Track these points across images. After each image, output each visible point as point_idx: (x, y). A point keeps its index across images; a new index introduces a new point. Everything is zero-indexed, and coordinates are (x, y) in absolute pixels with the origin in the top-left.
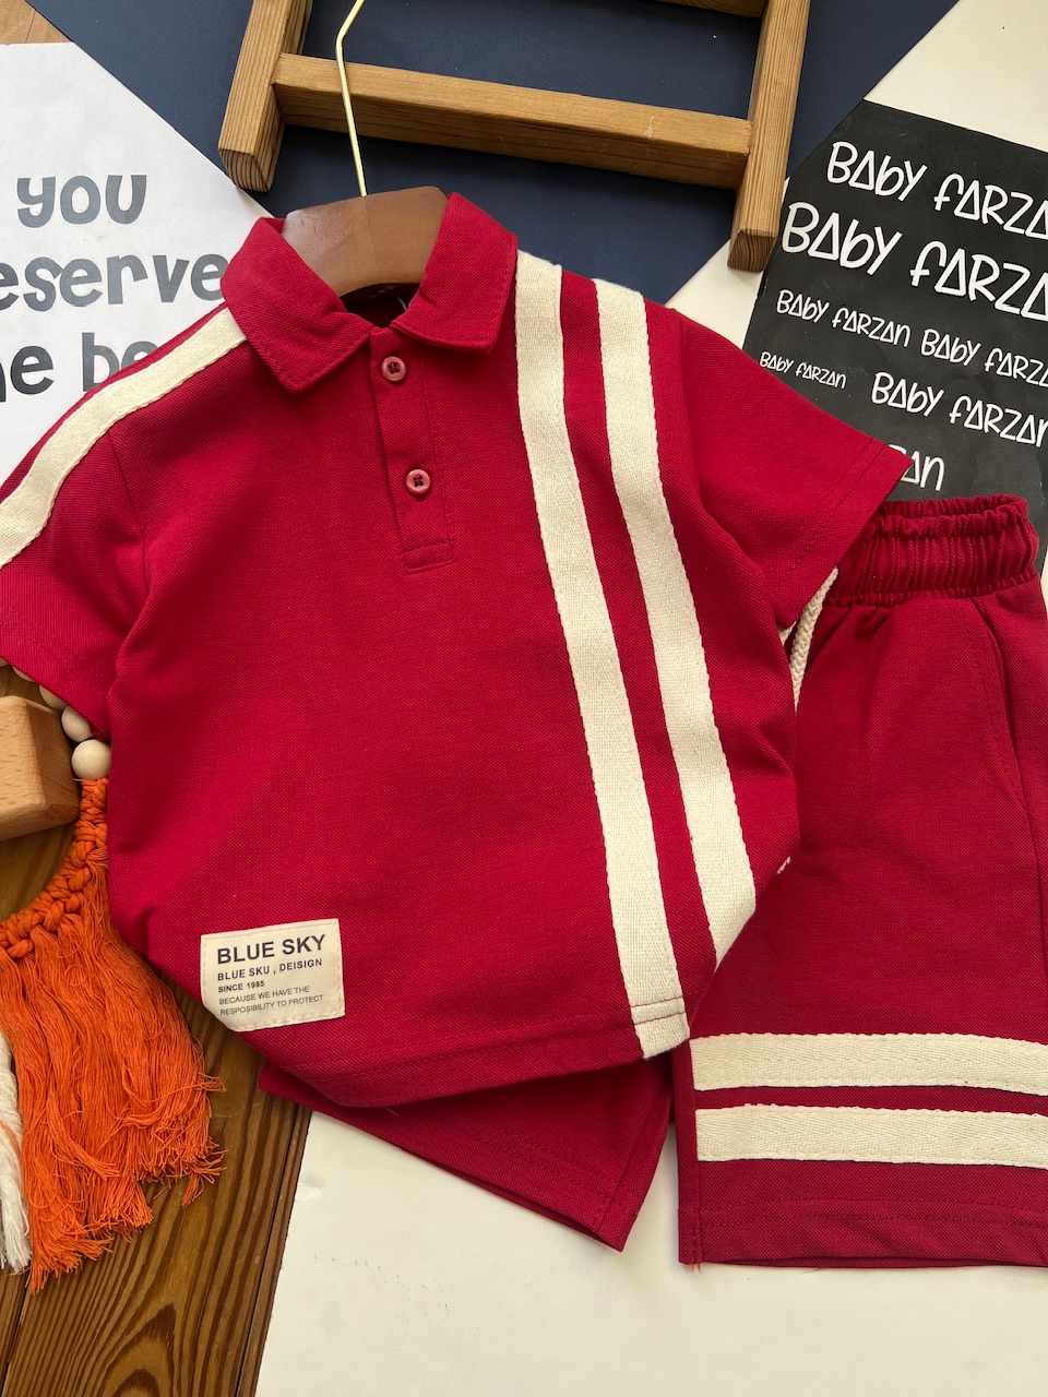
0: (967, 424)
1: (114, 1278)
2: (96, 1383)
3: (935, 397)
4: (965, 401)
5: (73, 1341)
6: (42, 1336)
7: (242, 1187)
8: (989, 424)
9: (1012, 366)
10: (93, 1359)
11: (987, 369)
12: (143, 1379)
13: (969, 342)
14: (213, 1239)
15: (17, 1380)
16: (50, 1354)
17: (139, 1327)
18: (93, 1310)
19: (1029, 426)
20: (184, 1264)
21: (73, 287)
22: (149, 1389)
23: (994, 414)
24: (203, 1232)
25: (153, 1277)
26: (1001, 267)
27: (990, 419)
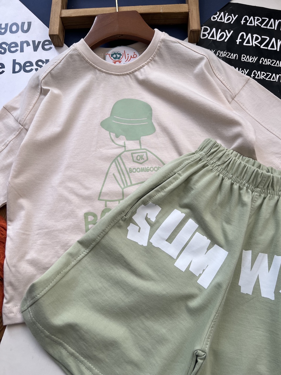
0: (256, 78)
3: (246, 72)
4: (255, 72)
9: (267, 62)
11: (260, 63)
13: (254, 57)
19: (274, 76)
21: (11, 49)
23: (264, 74)
26: (261, 37)
27: (263, 76)
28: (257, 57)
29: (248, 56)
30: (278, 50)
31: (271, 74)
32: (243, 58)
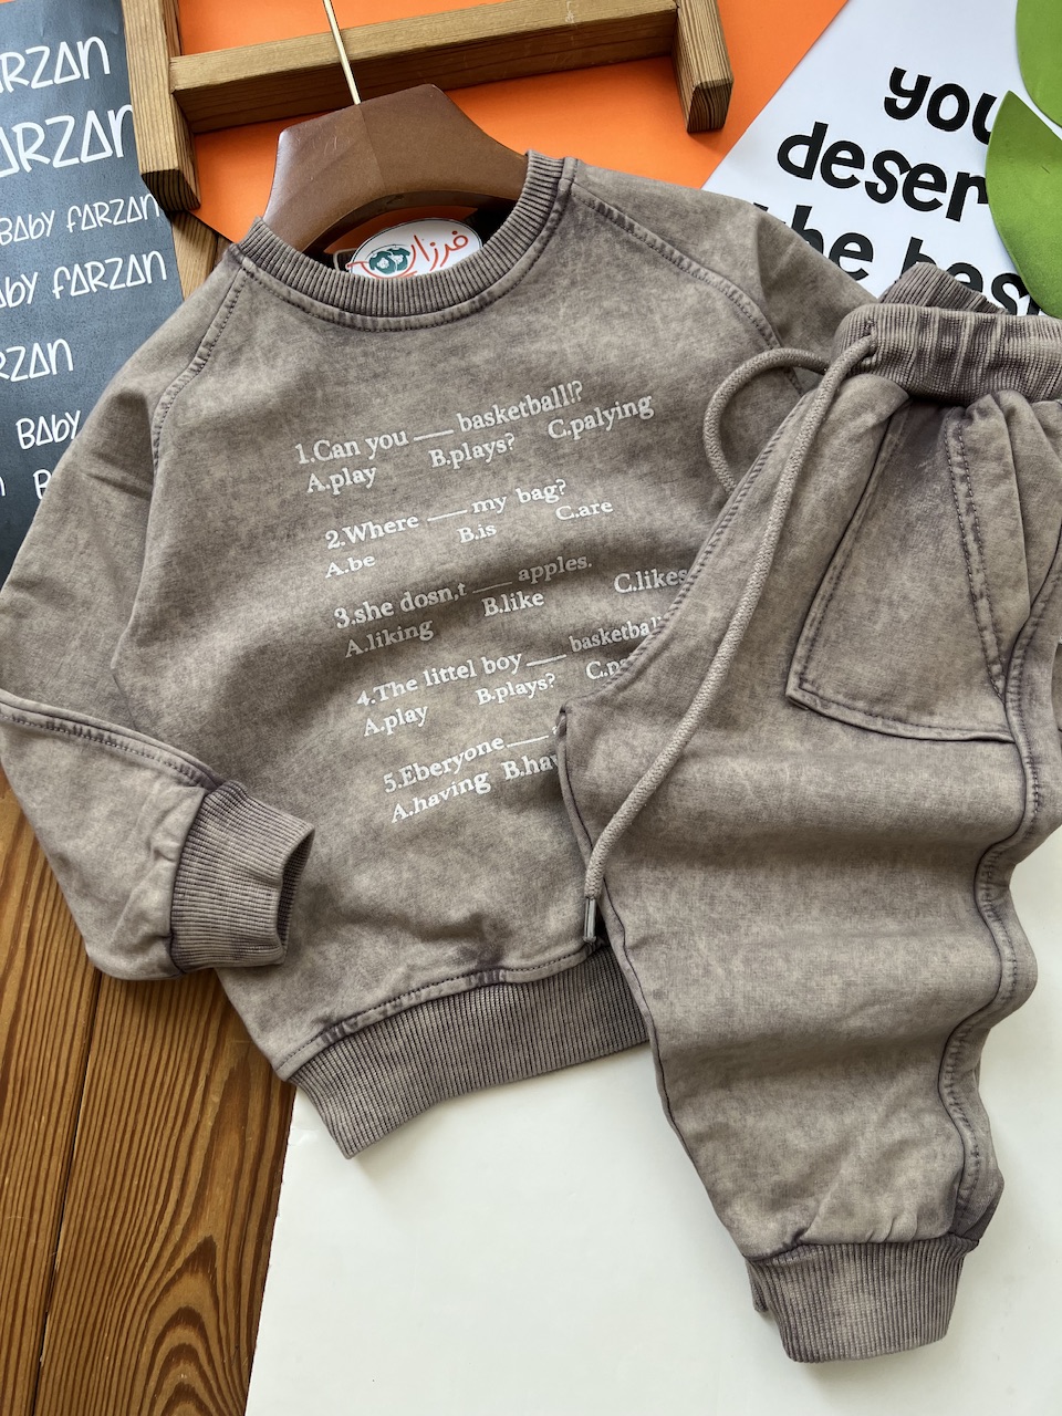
1: (149, 1215)
2: (139, 1324)
5: (112, 1282)
6: (79, 1282)
7: (272, 1112)
10: (134, 1300)
12: (188, 1317)
14: (248, 1167)
15: (58, 1331)
16: (89, 1300)
17: (179, 1263)
18: (130, 1250)
20: (219, 1195)
22: (194, 1326)
24: (236, 1161)
25: (189, 1211)
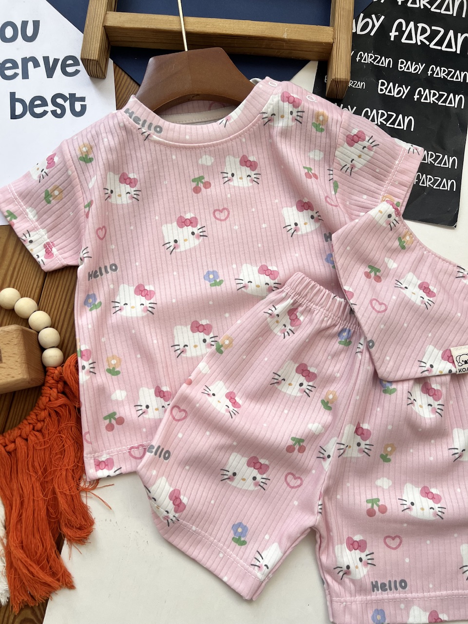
0: (422, 101)
3: (406, 89)
4: (420, 90)
8: (433, 99)
9: (440, 72)
11: (429, 75)
13: (420, 64)
19: (451, 99)
21: (5, 71)
23: (434, 95)
26: (431, 28)
27: (433, 97)
28: (424, 64)
29: (409, 62)
30: (458, 52)
31: (446, 94)
32: (401, 66)
